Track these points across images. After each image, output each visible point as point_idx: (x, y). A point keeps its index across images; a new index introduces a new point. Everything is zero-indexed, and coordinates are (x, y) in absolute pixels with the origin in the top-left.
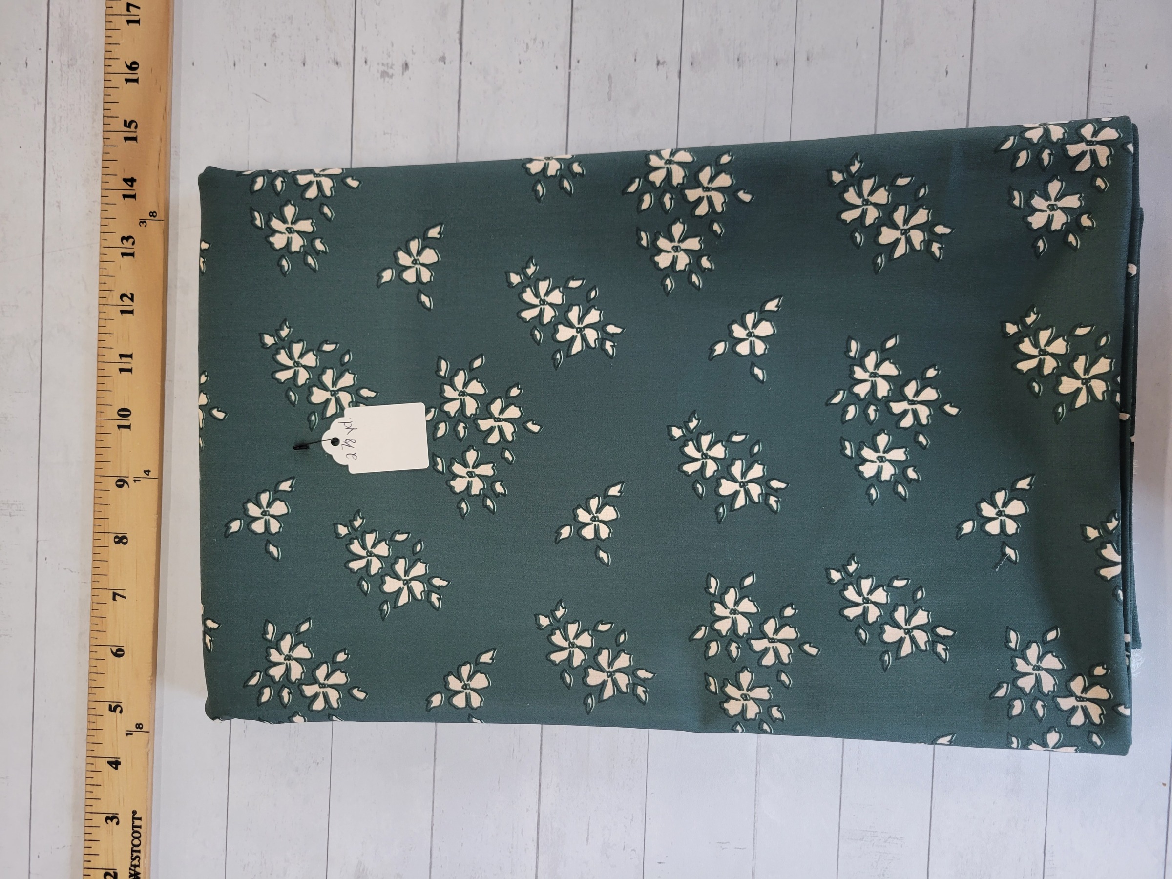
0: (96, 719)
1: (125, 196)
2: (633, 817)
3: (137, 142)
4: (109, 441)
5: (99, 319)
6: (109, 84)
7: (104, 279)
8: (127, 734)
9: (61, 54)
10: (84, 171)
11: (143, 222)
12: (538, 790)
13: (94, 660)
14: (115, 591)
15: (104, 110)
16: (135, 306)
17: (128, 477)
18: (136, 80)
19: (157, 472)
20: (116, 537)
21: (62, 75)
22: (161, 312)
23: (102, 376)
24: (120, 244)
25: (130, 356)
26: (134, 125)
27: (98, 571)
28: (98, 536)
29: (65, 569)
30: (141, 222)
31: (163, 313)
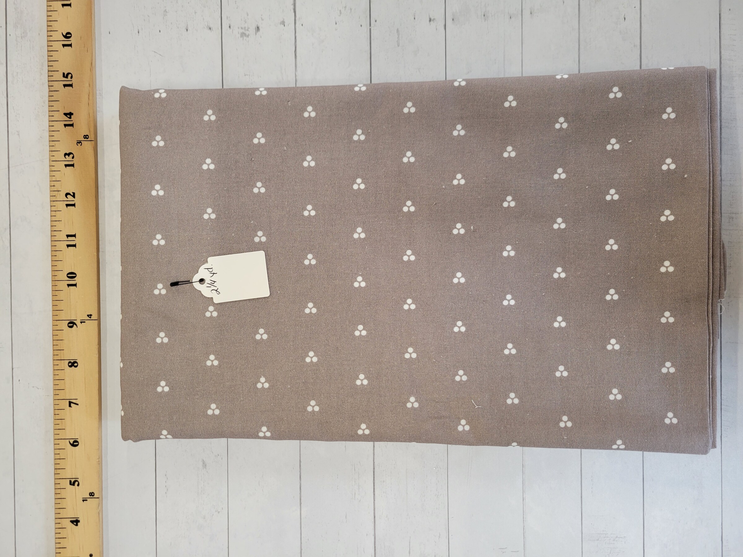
0: (61, 492)
1: (65, 125)
2: (440, 535)
3: (73, 88)
4: (61, 295)
5: (51, 211)
6: (51, 48)
7: (53, 183)
8: (83, 501)
9: (16, 29)
10: (36, 109)
11: (79, 142)
12: (373, 520)
13: (58, 449)
14: (71, 400)
15: (48, 66)
16: (76, 201)
17: (76, 320)
18: (70, 45)
19: (97, 315)
20: (70, 362)
21: (17, 44)
22: (95, 204)
23: (54, 251)
24: (64, 159)
25: (74, 236)
26: (70, 76)
27: (57, 387)
28: (57, 362)
29: (33, 387)
30: (77, 143)
31: (96, 205)
